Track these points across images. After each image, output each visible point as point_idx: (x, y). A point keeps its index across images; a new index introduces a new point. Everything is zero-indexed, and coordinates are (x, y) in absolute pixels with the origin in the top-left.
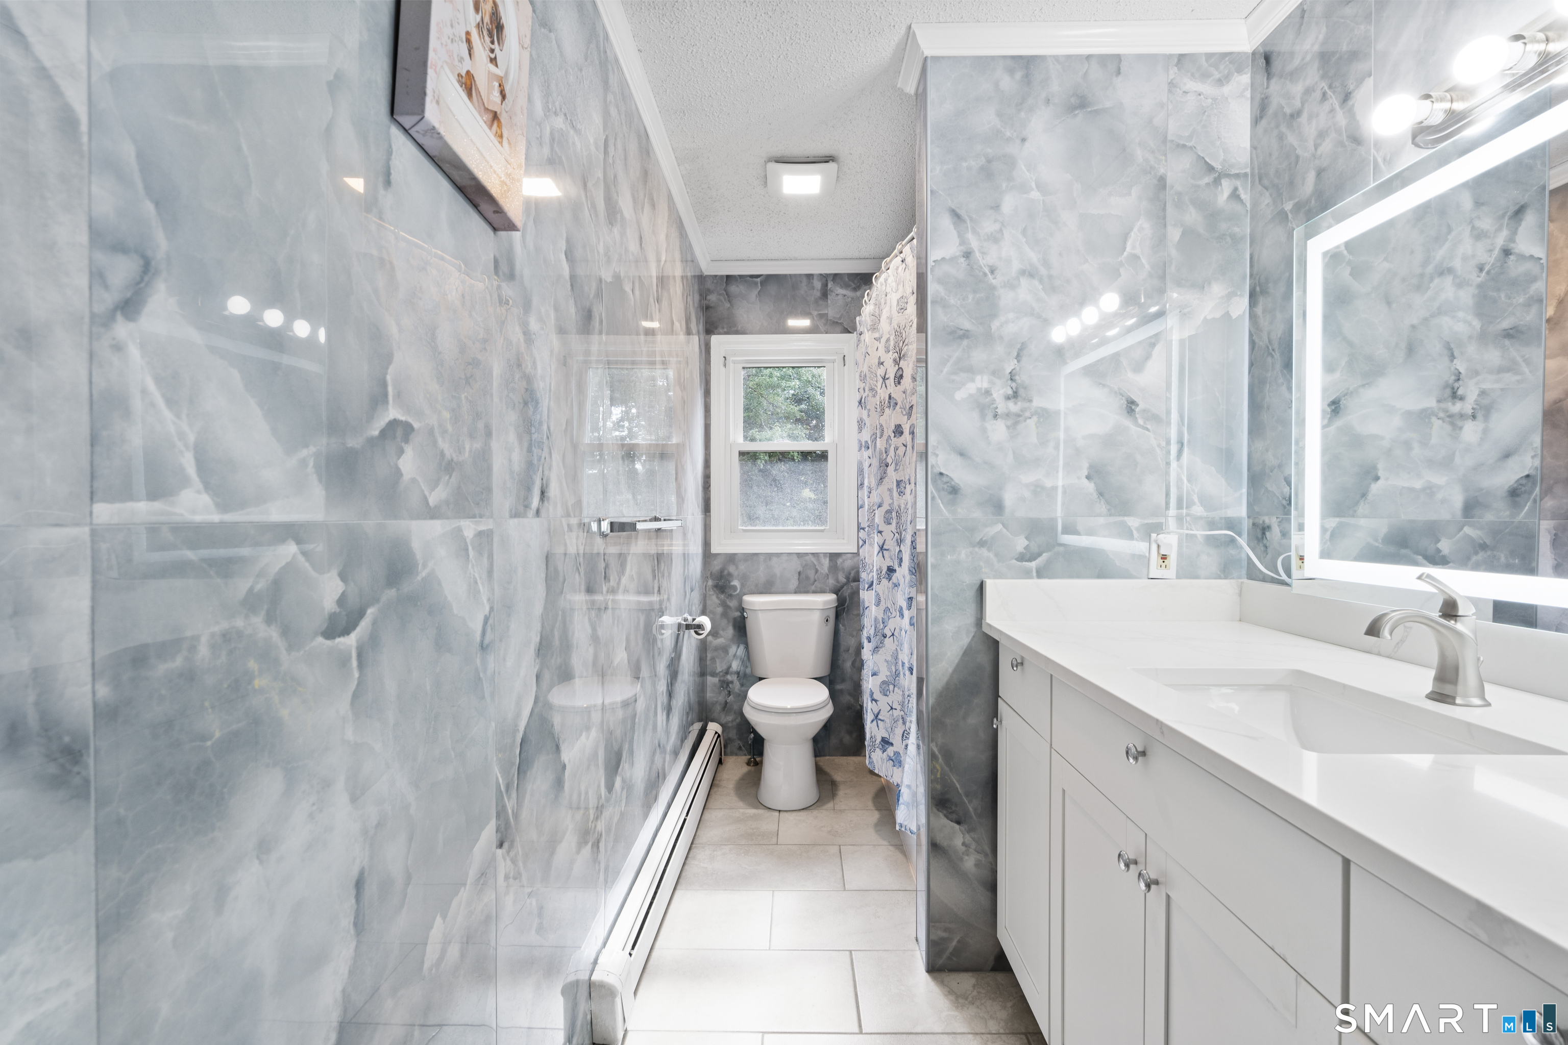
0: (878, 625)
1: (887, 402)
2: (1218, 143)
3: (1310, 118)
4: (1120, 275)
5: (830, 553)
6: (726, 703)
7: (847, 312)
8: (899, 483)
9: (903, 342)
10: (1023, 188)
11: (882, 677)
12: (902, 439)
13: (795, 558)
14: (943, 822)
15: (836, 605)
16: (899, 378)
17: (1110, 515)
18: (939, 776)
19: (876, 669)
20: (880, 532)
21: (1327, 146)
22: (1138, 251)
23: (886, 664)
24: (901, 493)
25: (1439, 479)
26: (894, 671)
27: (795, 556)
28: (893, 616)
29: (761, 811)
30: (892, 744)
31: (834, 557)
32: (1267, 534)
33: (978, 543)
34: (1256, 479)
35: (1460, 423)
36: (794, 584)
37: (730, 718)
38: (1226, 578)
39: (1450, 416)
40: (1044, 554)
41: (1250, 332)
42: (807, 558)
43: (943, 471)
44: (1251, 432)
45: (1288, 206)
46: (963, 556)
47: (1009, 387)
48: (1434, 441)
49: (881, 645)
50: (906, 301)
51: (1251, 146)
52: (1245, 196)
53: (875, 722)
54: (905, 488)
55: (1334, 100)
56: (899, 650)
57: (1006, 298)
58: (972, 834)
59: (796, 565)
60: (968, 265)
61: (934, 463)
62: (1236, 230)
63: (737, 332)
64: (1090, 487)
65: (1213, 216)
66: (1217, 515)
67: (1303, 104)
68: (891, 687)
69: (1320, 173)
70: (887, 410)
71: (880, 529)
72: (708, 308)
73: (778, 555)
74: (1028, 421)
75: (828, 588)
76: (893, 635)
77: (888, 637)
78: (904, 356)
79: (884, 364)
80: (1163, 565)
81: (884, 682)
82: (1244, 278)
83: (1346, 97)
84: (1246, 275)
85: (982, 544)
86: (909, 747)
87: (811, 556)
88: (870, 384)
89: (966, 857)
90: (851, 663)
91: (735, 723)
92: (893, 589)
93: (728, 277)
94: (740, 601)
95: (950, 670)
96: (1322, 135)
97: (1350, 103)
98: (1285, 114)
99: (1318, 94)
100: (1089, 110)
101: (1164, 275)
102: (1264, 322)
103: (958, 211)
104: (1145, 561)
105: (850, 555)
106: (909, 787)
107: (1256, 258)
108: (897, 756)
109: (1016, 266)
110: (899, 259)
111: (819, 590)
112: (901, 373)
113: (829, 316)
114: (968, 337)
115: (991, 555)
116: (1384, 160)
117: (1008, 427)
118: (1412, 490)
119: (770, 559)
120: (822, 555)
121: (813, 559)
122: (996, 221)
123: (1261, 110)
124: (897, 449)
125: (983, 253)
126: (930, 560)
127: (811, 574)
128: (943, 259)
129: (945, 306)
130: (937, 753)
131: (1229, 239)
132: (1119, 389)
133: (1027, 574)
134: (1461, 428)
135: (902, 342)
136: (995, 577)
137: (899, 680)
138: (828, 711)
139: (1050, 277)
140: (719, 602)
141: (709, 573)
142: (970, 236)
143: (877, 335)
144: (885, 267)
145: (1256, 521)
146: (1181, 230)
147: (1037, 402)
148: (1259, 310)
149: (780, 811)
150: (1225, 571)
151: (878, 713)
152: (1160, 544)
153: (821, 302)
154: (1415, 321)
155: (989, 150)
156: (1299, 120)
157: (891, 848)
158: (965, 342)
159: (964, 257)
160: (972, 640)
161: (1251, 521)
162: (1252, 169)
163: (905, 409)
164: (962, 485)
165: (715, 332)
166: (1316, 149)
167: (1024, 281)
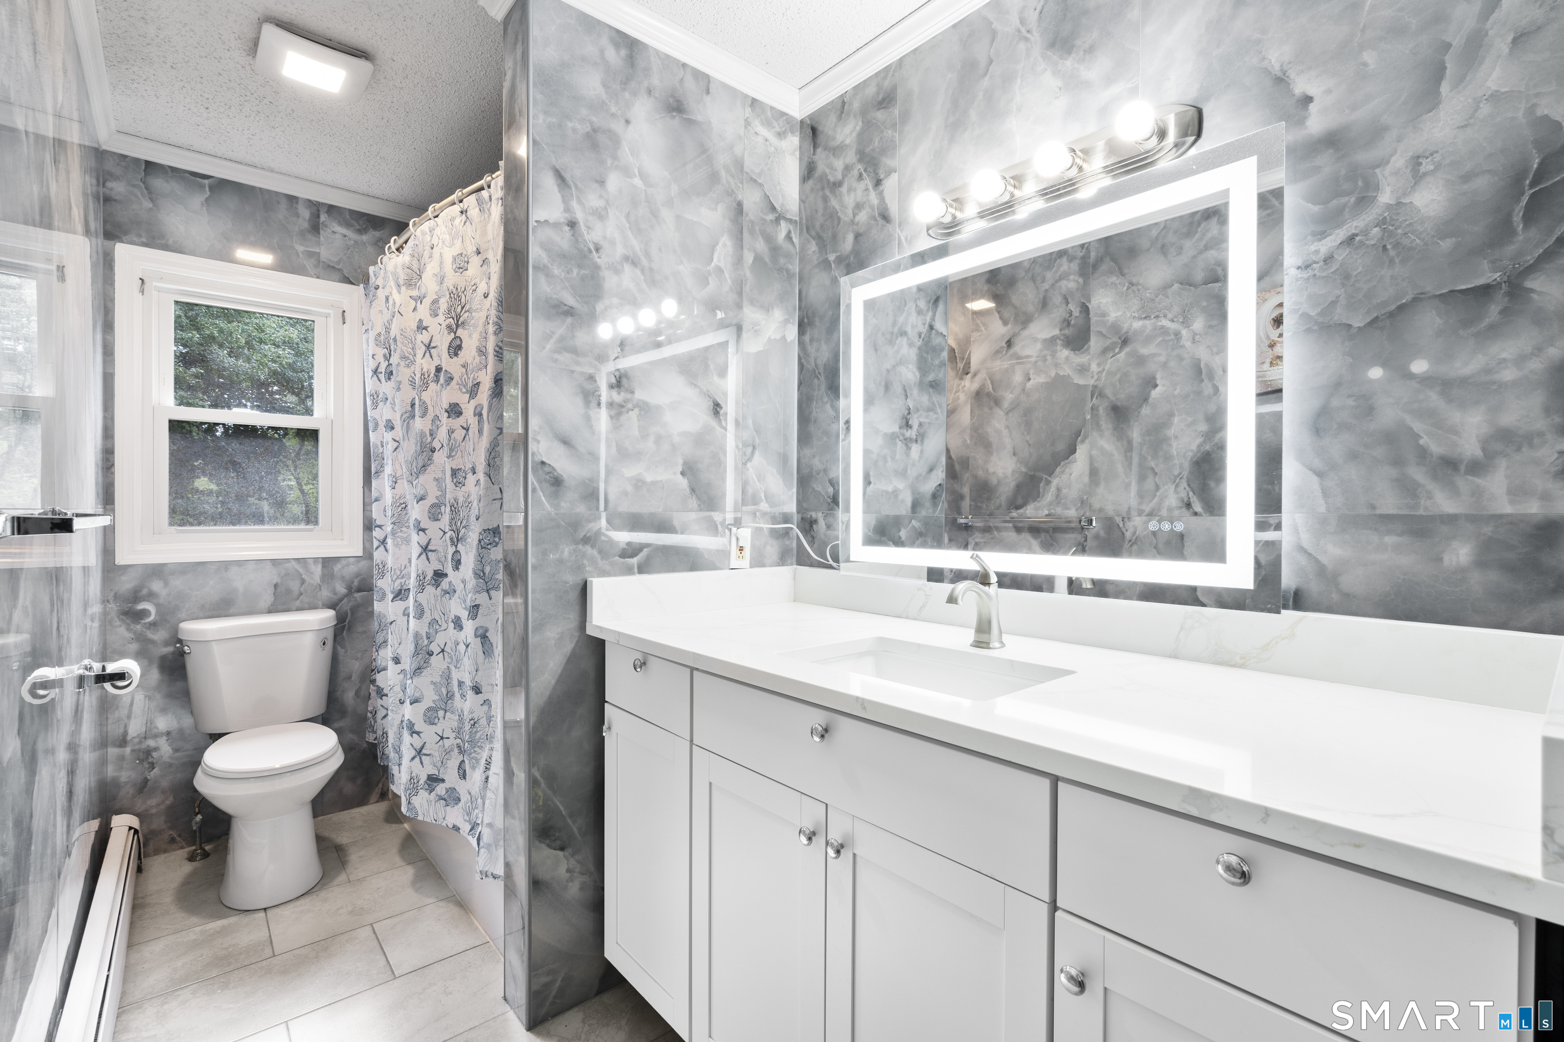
0: (420, 642)
1: (432, 375)
2: (778, 188)
3: (850, 190)
4: (708, 284)
5: (323, 558)
6: (146, 781)
7: (349, 258)
8: (454, 472)
9: (463, 308)
10: (626, 171)
11: (427, 703)
12: (461, 421)
13: (269, 566)
14: (546, 853)
15: (336, 623)
16: (455, 349)
17: (700, 510)
18: (541, 803)
19: (417, 695)
20: (423, 530)
21: (862, 217)
22: (722, 265)
23: (433, 687)
24: (459, 484)
25: (900, 485)
26: (445, 693)
27: (269, 563)
28: (443, 628)
29: (232, 920)
30: (443, 781)
31: (327, 562)
32: (814, 526)
33: (582, 540)
34: (805, 480)
35: (910, 445)
36: (267, 598)
37: (152, 802)
38: (783, 565)
39: (905, 439)
40: (645, 550)
41: (799, 355)
42: (288, 565)
43: (544, 460)
44: (800, 440)
45: (832, 257)
46: (566, 554)
47: (613, 376)
48: (898, 457)
49: (425, 665)
50: (466, 260)
51: (800, 199)
52: (796, 240)
53: (417, 760)
54: (465, 478)
55: (868, 182)
56: (453, 668)
57: (610, 281)
58: (577, 857)
59: (271, 576)
60: (573, 235)
61: (535, 450)
62: (790, 267)
63: (166, 247)
64: (683, 482)
65: (775, 250)
66: (777, 510)
67: (844, 176)
68: (441, 713)
69: (857, 236)
70: (433, 386)
71: (422, 526)
72: (107, 200)
73: (240, 563)
74: (630, 413)
75: (320, 603)
76: (443, 651)
77: (435, 654)
78: (463, 323)
79: (428, 329)
80: (741, 555)
81: (429, 709)
82: (795, 310)
83: (878, 183)
84: (796, 307)
85: (586, 540)
86: (490, 779)
87: (293, 563)
88: (402, 350)
89: (571, 884)
90: (353, 693)
91: (162, 807)
92: (442, 597)
93: (148, 164)
94: (175, 630)
95: (553, 682)
96: (859, 207)
97: (881, 188)
98: (828, 181)
99: (855, 173)
100: (685, 116)
101: (741, 293)
102: (811, 349)
103: (563, 173)
104: (726, 554)
105: (352, 560)
106: (490, 825)
107: (804, 294)
108: (451, 793)
109: (620, 250)
110: (457, 208)
111: (306, 606)
112: (458, 342)
113: (322, 256)
114: (572, 315)
115: (595, 552)
116: (906, 239)
117: (611, 417)
118: (887, 492)
119: (226, 569)
120: (311, 561)
121: (297, 567)
122: (601, 197)
123: (809, 172)
124: (453, 432)
125: (588, 228)
126: (531, 560)
127: (295, 586)
128: (546, 221)
129: (549, 275)
130: (539, 777)
131: (785, 273)
132: (708, 391)
133: (629, 571)
134: (910, 448)
135: (460, 307)
136: (599, 576)
137: (452, 703)
138: (338, 760)
139: (651, 270)
140: (132, 636)
141: (112, 594)
142: (574, 204)
143: (415, 293)
144: (432, 213)
145: (805, 516)
146: (753, 255)
147: (639, 395)
148: (807, 338)
149: (265, 909)
150: (782, 560)
151: (422, 747)
152: (739, 537)
153: (309, 236)
154: (889, 367)
155: (594, 119)
156: (840, 189)
157: (442, 904)
158: (569, 320)
159: (568, 225)
160: (576, 645)
161: (800, 516)
162: (801, 219)
163: (464, 387)
164: (565, 476)
165: (124, 238)
166: (854, 217)
167: (627, 268)
